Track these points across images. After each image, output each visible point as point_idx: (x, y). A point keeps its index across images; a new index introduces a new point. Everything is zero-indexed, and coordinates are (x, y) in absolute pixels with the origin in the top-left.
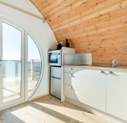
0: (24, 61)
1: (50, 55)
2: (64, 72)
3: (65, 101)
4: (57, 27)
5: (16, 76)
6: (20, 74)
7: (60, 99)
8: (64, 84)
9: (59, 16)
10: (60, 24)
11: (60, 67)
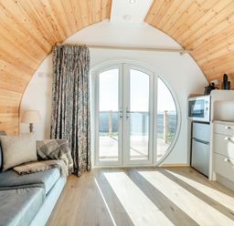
0: (152, 113)
1: (191, 104)
2: (215, 133)
3: (216, 182)
4: (206, 57)
5: (144, 135)
6: (147, 133)
7: (208, 177)
8: (214, 152)
9: (207, 40)
10: (211, 51)
11: (209, 123)
